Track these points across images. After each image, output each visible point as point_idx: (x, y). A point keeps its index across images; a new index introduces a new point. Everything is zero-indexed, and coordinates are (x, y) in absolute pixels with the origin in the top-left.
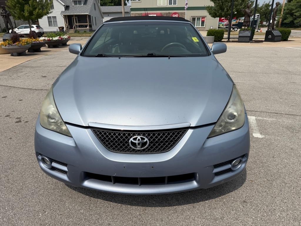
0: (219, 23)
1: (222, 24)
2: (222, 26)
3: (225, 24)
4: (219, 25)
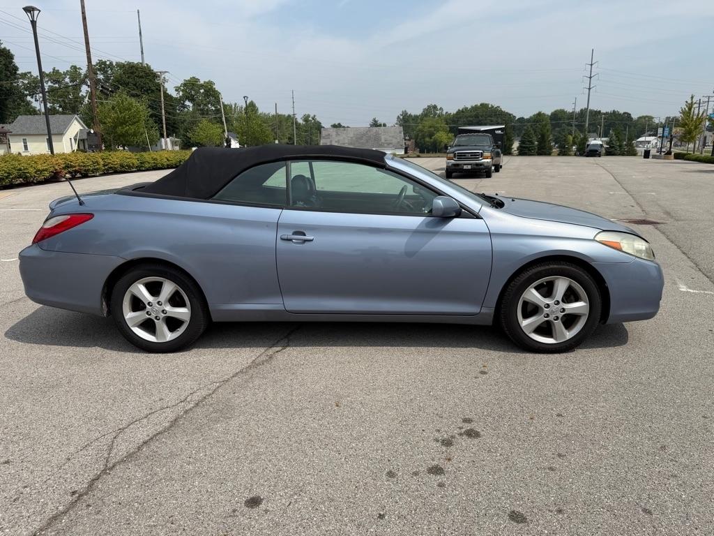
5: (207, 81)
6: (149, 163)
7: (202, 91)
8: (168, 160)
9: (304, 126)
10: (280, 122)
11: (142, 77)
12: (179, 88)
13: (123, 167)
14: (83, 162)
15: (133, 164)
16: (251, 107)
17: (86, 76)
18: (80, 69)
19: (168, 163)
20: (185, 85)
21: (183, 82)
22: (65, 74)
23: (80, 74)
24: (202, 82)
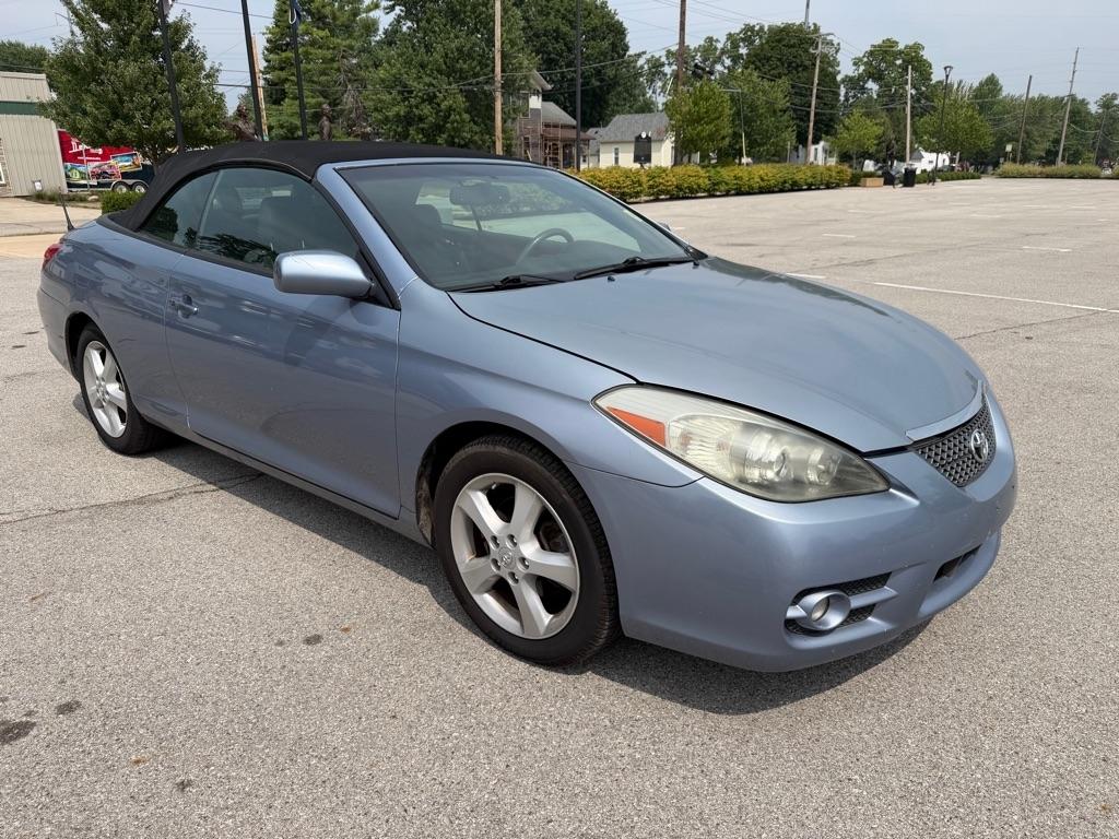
0: (66, 168)
1: (81, 173)
2: (82, 178)
3: (90, 169)
4: (67, 176)
5: (911, 43)
6: (726, 184)
7: (899, 62)
8: (762, 180)
9: (1099, 116)
10: (1041, 111)
11: (793, 46)
12: (860, 60)
13: (681, 190)
14: (618, 182)
15: (699, 186)
16: (991, 84)
17: (723, 52)
18: (717, 41)
19: (762, 184)
20: (871, 53)
21: (869, 49)
22: (696, 50)
23: (716, 49)
24: (901, 46)
